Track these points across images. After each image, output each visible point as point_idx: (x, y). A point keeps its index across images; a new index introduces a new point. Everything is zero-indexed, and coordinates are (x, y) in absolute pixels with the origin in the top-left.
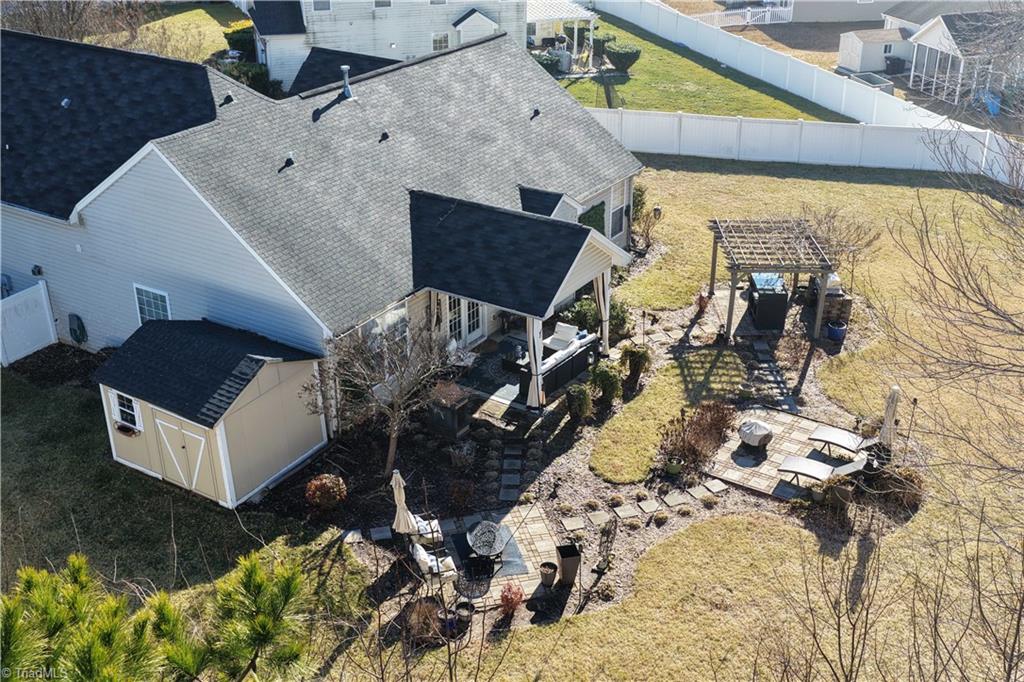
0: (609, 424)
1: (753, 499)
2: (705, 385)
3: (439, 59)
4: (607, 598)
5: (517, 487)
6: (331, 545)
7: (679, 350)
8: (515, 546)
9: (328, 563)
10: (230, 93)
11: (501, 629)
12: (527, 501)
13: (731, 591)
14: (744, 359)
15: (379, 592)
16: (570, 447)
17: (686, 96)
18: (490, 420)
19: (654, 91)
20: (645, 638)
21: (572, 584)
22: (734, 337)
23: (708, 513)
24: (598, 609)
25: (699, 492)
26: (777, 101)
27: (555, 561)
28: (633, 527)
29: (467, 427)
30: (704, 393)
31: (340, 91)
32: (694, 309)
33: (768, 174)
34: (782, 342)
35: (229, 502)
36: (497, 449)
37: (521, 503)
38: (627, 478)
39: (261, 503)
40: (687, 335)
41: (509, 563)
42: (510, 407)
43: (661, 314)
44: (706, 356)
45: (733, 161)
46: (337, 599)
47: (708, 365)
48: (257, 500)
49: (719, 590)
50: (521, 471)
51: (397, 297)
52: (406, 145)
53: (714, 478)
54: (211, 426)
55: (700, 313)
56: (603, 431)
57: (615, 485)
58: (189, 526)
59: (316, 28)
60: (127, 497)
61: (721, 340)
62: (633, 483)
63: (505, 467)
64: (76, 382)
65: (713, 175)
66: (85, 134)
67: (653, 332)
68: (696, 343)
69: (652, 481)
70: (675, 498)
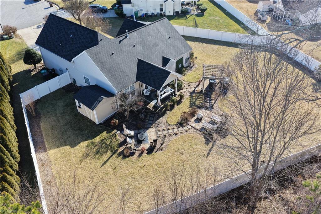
0: (173, 111)
1: (195, 131)
2: (194, 103)
3: (149, 26)
4: (162, 150)
5: (151, 124)
6: (114, 134)
7: (192, 93)
8: (147, 137)
9: (113, 138)
10: (102, 38)
11: (140, 155)
12: (152, 127)
13: (185, 150)
14: (205, 96)
15: (120, 145)
16: (164, 115)
17: (215, 21)
18: (150, 108)
19: (208, 19)
20: (166, 159)
21: (156, 146)
22: (204, 91)
23: (186, 133)
24: (159, 152)
25: (186, 128)
26: (236, 24)
27: (153, 142)
28: (171, 135)
29: (145, 110)
30: (194, 105)
31: (126, 36)
32: (198, 83)
33: (227, 46)
34: (214, 93)
35: (97, 123)
36: (149, 115)
37: (151, 128)
38: (173, 124)
39: (103, 123)
40: (195, 89)
41: (145, 141)
42: (154, 105)
43: (191, 84)
44: (197, 95)
45: (220, 41)
46: (113, 145)
47: (196, 98)
48: (102, 123)
49: (183, 150)
50: (153, 120)
51: (132, 84)
52: (139, 48)
53: (189, 125)
54: (93, 110)
55: (199, 85)
56: (171, 112)
57: (170, 125)
58: (89, 127)
59: (134, 2)
60: (79, 120)
61: (201, 91)
62: (173, 125)
63: (150, 119)
64: (73, 93)
65: (214, 45)
66: (75, 44)
67: (188, 88)
68: (196, 92)
69: (177, 125)
70: (181, 129)
